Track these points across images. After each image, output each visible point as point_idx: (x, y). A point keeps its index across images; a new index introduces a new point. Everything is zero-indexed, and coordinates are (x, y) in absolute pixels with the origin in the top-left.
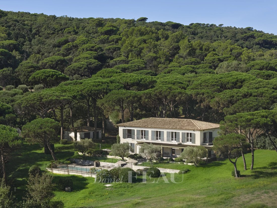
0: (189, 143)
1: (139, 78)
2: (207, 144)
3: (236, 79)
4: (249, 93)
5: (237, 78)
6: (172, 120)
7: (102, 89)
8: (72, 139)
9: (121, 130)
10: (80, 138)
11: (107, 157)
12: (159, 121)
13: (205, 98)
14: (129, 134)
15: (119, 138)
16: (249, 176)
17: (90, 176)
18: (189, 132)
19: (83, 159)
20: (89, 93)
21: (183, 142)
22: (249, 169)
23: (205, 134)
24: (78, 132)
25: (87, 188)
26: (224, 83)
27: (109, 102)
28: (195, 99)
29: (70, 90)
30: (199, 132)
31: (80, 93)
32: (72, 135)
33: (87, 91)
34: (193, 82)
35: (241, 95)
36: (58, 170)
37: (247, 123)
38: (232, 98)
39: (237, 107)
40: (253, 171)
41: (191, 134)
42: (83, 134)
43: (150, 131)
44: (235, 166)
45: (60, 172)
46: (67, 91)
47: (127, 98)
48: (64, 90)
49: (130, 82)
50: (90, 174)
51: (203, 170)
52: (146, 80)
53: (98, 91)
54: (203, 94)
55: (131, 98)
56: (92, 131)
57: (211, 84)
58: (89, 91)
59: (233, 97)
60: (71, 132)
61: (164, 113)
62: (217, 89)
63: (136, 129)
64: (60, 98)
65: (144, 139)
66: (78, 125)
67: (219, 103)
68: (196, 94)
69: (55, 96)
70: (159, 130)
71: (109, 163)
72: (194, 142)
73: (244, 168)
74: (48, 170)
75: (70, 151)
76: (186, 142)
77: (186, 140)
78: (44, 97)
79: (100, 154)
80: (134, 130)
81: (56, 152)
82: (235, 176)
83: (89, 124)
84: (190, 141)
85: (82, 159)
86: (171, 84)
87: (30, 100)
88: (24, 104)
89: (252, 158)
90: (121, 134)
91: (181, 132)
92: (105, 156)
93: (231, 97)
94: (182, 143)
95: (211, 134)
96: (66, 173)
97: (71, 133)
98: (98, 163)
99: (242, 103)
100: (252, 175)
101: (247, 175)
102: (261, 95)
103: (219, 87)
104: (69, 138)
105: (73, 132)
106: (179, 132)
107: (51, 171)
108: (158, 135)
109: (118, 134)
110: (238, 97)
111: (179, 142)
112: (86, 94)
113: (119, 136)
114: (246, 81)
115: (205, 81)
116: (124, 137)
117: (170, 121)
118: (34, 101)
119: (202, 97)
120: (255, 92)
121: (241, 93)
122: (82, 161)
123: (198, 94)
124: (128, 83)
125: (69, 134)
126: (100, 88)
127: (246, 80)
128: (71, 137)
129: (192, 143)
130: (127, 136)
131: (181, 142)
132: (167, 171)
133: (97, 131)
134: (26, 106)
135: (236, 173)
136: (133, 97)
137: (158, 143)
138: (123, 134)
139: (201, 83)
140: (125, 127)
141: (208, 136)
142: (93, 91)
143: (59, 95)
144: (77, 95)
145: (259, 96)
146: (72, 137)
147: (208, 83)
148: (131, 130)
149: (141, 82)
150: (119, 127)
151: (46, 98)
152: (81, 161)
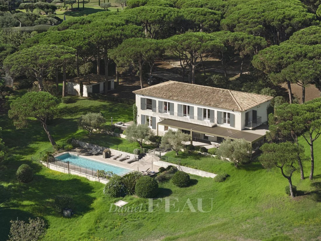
0: (226, 126)
1: (162, 13)
2: (251, 128)
3: (282, 14)
4: (302, 53)
5: (284, 14)
6: (204, 89)
7: (115, 34)
8: (77, 92)
9: (138, 98)
10: (87, 92)
11: (120, 136)
12: (188, 89)
13: (245, 46)
14: (149, 104)
15: (136, 108)
16: (309, 194)
17: (97, 180)
18: (227, 112)
19: (89, 142)
20: (99, 40)
21: (219, 124)
22: (308, 177)
23: (247, 114)
24: (85, 84)
25: (93, 209)
26: (268, 19)
27: (123, 56)
28: (232, 46)
29: (75, 36)
30: (240, 114)
31: (87, 41)
32: (77, 87)
33: (96, 37)
34: (227, 8)
35: (292, 56)
36: (55, 166)
37: (305, 125)
38: (281, 60)
39: (288, 75)
40: (312, 183)
41: (229, 114)
42: (91, 87)
43: (176, 104)
44: (290, 182)
45: (59, 169)
46: (71, 38)
47: (146, 52)
48: (67, 37)
49: (151, 20)
50: (98, 178)
51: (246, 175)
52: (171, 16)
53: (110, 37)
54: (242, 40)
55: (152, 51)
56: (103, 81)
57: (252, 21)
58: (98, 37)
59: (282, 58)
60: (76, 83)
61: (193, 68)
62: (259, 28)
63: (157, 100)
64: (61, 58)
65: (168, 113)
66: (85, 70)
67: (264, 65)
68: (234, 39)
69: (54, 53)
70: (187, 105)
71: (122, 152)
72: (233, 125)
73: (301, 176)
74: (43, 164)
75: (74, 118)
76: (223, 124)
77: (222, 121)
78: (40, 57)
79: (111, 132)
80: (155, 101)
81: (56, 119)
82: (290, 195)
83: (99, 68)
84: (228, 123)
85: (87, 143)
86: (202, 15)
87: (22, 61)
88: (14, 67)
89: (312, 164)
90: (138, 103)
91: (216, 110)
92: (117, 134)
93: (280, 58)
94: (217, 124)
95: (254, 112)
96: (66, 172)
97: (75, 85)
98: (108, 152)
99: (294, 68)
100: (312, 192)
101: (306, 192)
102: (318, 56)
103: (261, 26)
104: (74, 91)
105: (78, 84)
106: (214, 111)
107: (47, 166)
108: (186, 110)
109: (135, 103)
110: (289, 60)
111: (214, 123)
112: (94, 42)
113: (135, 105)
114: (296, 18)
115: (243, 15)
116: (142, 108)
117: (201, 91)
118: (26, 63)
119: (240, 44)
120: (310, 51)
121: (292, 53)
122: (88, 145)
123: (236, 39)
124: (147, 21)
125: (74, 86)
126: (112, 33)
127: (295, 16)
128: (75, 90)
129: (231, 126)
130: (146, 107)
131: (216, 122)
132: (198, 173)
133: (108, 81)
134: (17, 70)
135: (291, 191)
136: (153, 50)
137: (186, 122)
138: (141, 104)
139: (239, 18)
140: (143, 95)
141: (251, 116)
142: (103, 38)
143: (60, 53)
144: (83, 45)
145: (315, 58)
146: (77, 90)
147: (247, 18)
148: (150, 100)
149: (164, 19)
150: (136, 95)
151: (43, 58)
152: (86, 144)
